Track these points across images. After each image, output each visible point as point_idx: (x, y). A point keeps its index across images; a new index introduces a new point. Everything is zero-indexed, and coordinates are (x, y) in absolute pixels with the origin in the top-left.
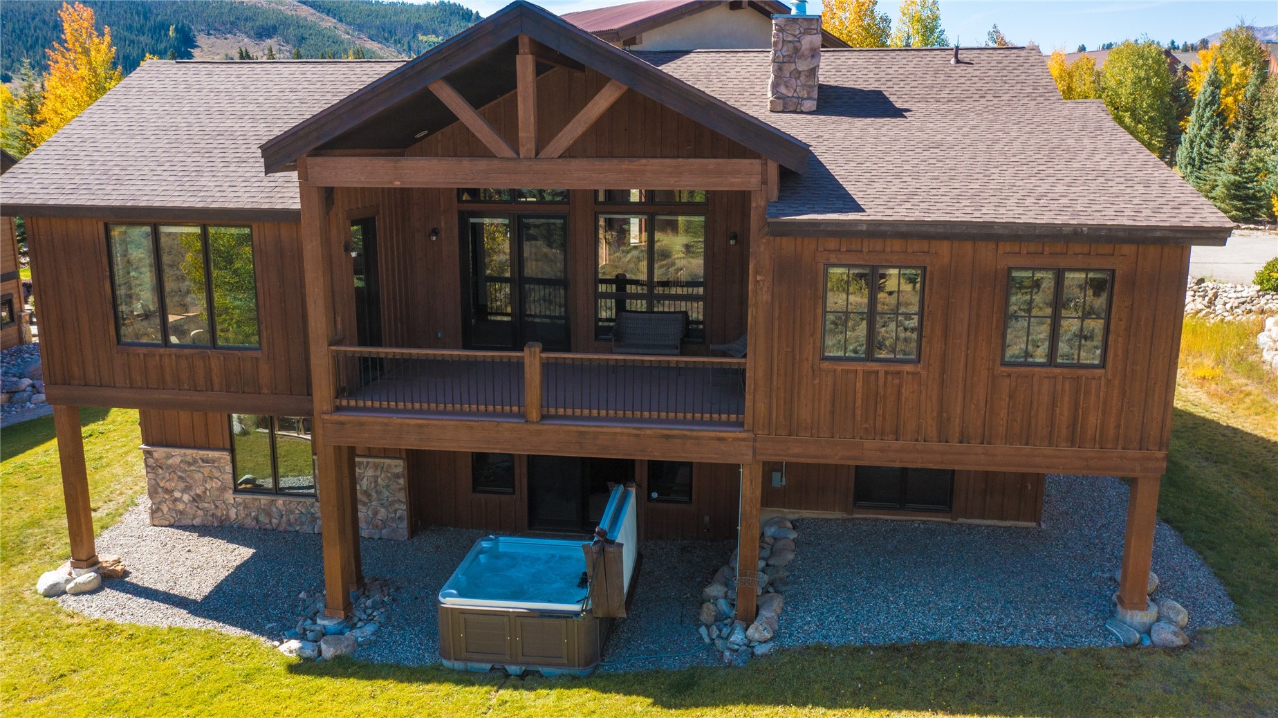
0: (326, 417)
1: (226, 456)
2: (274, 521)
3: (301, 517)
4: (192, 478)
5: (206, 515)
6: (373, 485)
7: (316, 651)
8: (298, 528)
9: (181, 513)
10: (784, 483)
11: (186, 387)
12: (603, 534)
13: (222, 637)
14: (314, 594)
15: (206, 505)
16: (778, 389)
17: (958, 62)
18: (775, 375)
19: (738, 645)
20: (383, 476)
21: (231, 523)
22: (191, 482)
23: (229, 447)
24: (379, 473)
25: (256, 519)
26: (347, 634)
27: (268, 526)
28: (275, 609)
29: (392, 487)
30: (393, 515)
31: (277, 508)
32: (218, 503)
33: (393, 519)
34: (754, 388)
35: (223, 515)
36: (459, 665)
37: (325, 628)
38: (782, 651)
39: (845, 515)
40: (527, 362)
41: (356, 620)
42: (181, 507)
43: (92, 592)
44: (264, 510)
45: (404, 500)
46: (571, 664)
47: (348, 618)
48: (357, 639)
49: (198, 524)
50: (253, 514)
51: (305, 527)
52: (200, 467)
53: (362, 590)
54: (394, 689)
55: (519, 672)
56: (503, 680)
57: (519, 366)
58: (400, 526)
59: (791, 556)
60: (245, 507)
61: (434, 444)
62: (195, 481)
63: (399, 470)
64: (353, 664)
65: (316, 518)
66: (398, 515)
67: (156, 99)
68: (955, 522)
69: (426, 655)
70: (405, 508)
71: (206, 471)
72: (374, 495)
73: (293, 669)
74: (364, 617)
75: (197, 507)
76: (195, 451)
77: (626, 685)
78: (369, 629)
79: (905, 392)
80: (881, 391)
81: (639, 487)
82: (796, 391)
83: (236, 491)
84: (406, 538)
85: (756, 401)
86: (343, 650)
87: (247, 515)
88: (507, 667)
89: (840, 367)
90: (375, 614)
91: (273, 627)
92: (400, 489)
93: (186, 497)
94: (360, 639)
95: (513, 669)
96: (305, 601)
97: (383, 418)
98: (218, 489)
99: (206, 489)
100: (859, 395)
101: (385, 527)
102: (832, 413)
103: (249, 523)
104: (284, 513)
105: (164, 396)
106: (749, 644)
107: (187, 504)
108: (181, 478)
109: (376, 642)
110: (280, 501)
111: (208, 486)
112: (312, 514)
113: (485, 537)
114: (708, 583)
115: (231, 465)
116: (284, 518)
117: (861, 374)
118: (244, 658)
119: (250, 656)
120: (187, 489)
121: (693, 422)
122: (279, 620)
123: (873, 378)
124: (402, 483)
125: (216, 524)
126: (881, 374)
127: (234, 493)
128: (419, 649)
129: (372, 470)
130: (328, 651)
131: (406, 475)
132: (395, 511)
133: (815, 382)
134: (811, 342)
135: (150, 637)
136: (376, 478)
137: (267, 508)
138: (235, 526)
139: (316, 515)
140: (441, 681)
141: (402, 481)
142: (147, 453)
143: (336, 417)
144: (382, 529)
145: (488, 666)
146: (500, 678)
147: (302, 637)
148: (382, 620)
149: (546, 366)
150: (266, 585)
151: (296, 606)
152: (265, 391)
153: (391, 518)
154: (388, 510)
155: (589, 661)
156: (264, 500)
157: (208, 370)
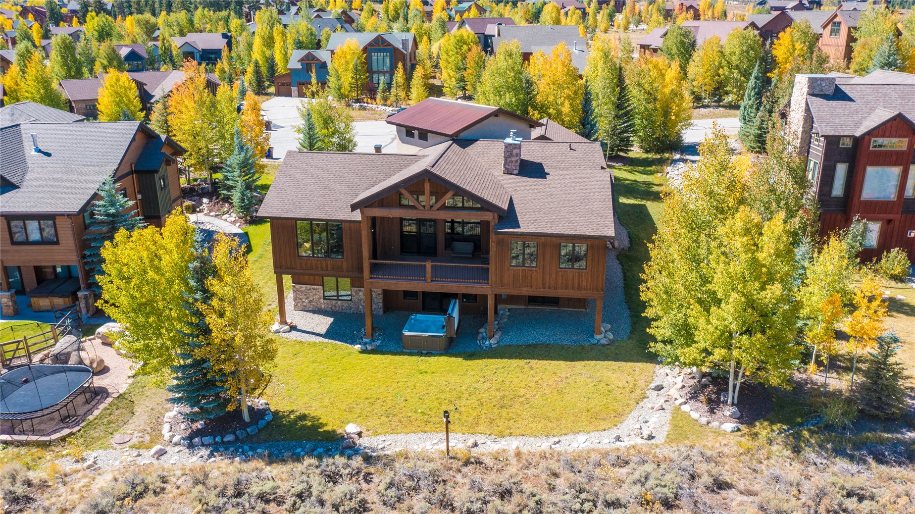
0: (367, 280)
1: (321, 287)
3: (346, 308)
4: (309, 295)
5: (314, 307)
7: (366, 348)
8: (346, 311)
9: (305, 306)
10: (506, 297)
11: (319, 269)
12: (449, 314)
13: (337, 345)
15: (314, 303)
16: (498, 274)
17: (571, 149)
18: (497, 270)
19: (487, 345)
21: (322, 309)
23: (322, 285)
26: (373, 343)
27: (337, 311)
28: (348, 336)
29: (379, 299)
31: (338, 305)
32: (318, 303)
34: (492, 274)
35: (320, 307)
36: (408, 351)
37: (366, 342)
38: (499, 346)
39: (525, 307)
40: (427, 265)
41: (375, 339)
42: (305, 304)
43: (289, 332)
44: (334, 305)
46: (440, 350)
47: (372, 339)
49: (312, 310)
50: (330, 307)
51: (348, 311)
52: (312, 291)
53: (375, 330)
54: (391, 357)
55: (426, 353)
57: (425, 266)
58: (380, 310)
59: (506, 320)
60: (327, 304)
63: (381, 292)
64: (377, 351)
65: (351, 308)
66: (379, 307)
67: (298, 171)
68: (560, 309)
69: (398, 349)
70: (382, 305)
71: (314, 292)
73: (360, 352)
74: (377, 338)
75: (311, 304)
76: (310, 286)
77: (456, 356)
78: (379, 342)
79: (533, 275)
80: (527, 275)
81: (459, 300)
82: (503, 275)
84: (382, 314)
85: (492, 277)
86: (374, 347)
87: (328, 307)
88: (422, 351)
89: (515, 268)
90: (380, 338)
93: (307, 301)
94: (377, 344)
95: (424, 352)
96: (357, 334)
97: (384, 281)
98: (318, 298)
99: (314, 298)
100: (521, 276)
101: (375, 311)
102: (513, 281)
103: (329, 309)
104: (340, 306)
105: (313, 272)
106: (491, 344)
107: (307, 303)
108: (305, 294)
109: (382, 345)
110: (339, 302)
112: (350, 306)
113: (412, 314)
114: (481, 327)
115: (323, 290)
116: (343, 308)
117: (521, 270)
120: (307, 298)
121: (475, 283)
122: (351, 339)
123: (524, 271)
125: (317, 310)
126: (527, 270)
127: (323, 300)
130: (369, 348)
133: (509, 272)
134: (507, 261)
135: (315, 344)
138: (326, 311)
140: (404, 355)
141: (381, 296)
142: (294, 286)
143: (370, 280)
145: (417, 351)
146: (420, 354)
147: (360, 344)
148: (383, 339)
149: (433, 267)
150: (342, 329)
151: (354, 335)
155: (445, 349)
156: (334, 302)
157: (327, 265)
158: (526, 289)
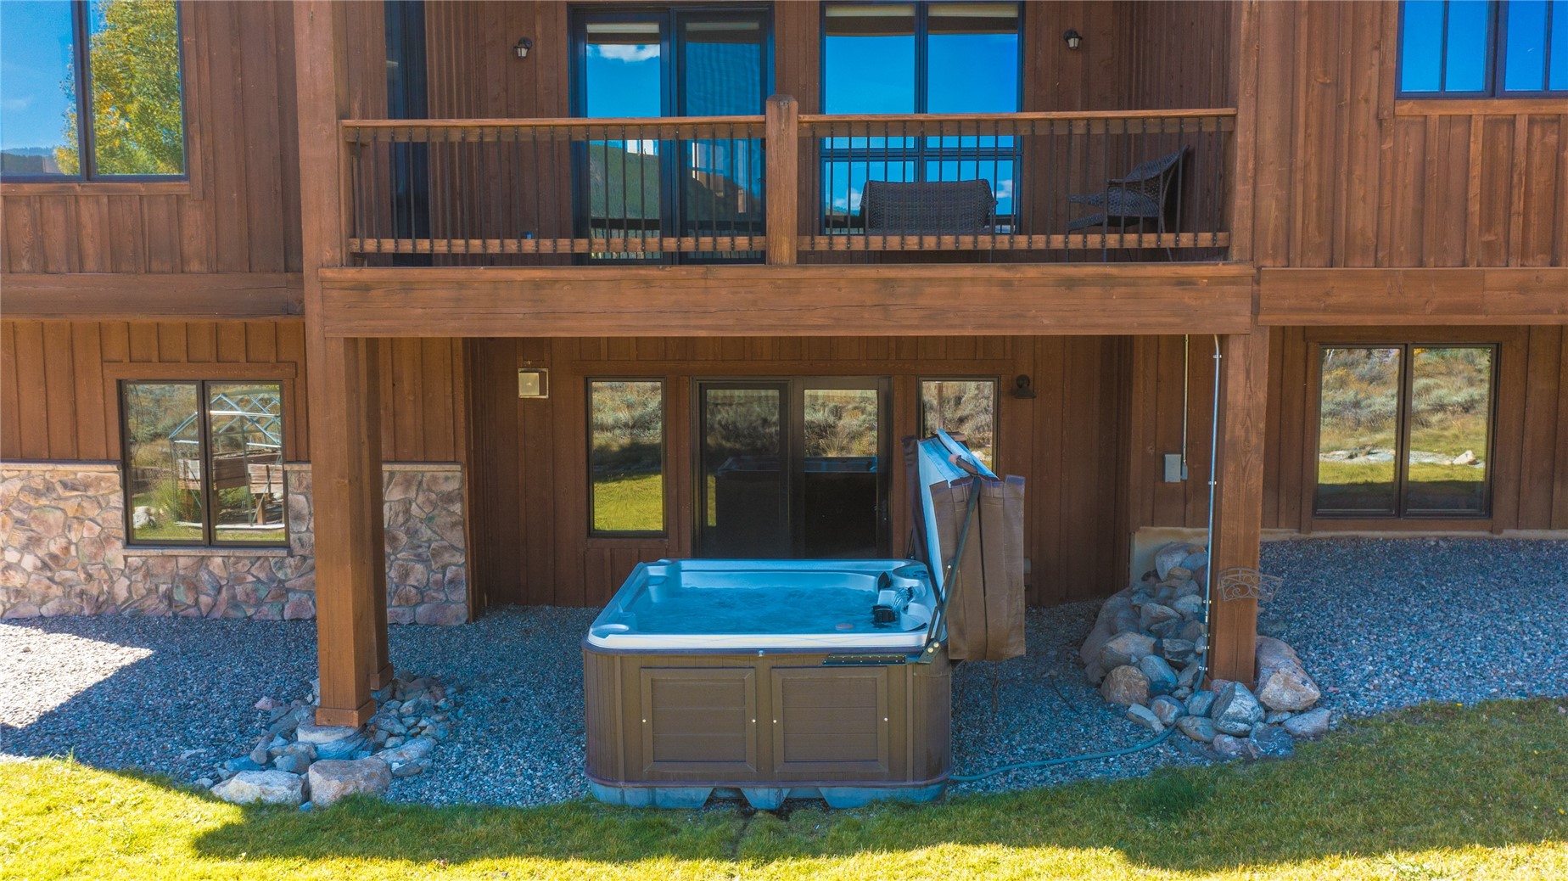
0: (329, 274)
1: (112, 474)
2: (204, 599)
3: (256, 590)
4: (43, 522)
5: (67, 595)
6: (401, 519)
7: (299, 788)
8: (250, 612)
9: (18, 592)
10: (1185, 478)
11: (25, 265)
14: (288, 702)
15: (68, 574)
16: (1307, 165)
18: (1301, 136)
19: (1244, 721)
20: (421, 499)
21: (117, 607)
22: (40, 529)
23: (118, 457)
24: (412, 494)
25: (168, 597)
26: (368, 758)
27: (192, 611)
28: (203, 727)
29: (439, 520)
30: (440, 576)
31: (210, 573)
32: (92, 569)
33: (440, 585)
34: (1255, 169)
35: (101, 592)
37: (316, 749)
38: (1349, 724)
39: (1296, 535)
40: (772, 132)
41: (381, 735)
42: (17, 580)
44: (184, 579)
45: (461, 545)
46: (896, 775)
47: (365, 727)
48: (389, 766)
49: (52, 613)
50: (163, 588)
51: (265, 608)
52: (60, 498)
53: (389, 688)
55: (773, 803)
56: (741, 823)
57: (755, 144)
58: (453, 597)
60: (148, 574)
61: (565, 324)
62: (49, 528)
63: (453, 486)
64: (386, 810)
65: (288, 590)
66: (449, 575)
68: (1496, 537)
69: (551, 787)
70: (462, 560)
71: (71, 506)
72: (403, 538)
74: (399, 728)
75: (51, 579)
76: (50, 467)
78: (413, 750)
80: (1521, 159)
82: (1344, 168)
83: (130, 542)
84: (464, 620)
86: (359, 783)
87: (149, 591)
88: (748, 793)
89: (1436, 112)
90: (423, 723)
91: (197, 756)
92: (454, 525)
93: (29, 562)
94: (395, 766)
95: (761, 796)
96: (267, 713)
98: (93, 542)
99: (70, 543)
100: (1476, 171)
101: (422, 602)
102: (1420, 215)
103: (155, 606)
104: (223, 582)
106: (1270, 717)
107: (29, 575)
108: (19, 522)
109: (431, 771)
110: (217, 560)
111: (73, 537)
112: (281, 582)
115: (121, 493)
116: (224, 592)
117: (1481, 124)
118: (127, 808)
119: (142, 807)
120: (33, 542)
122: (212, 743)
123: (1503, 134)
124: (458, 511)
125: (86, 612)
126: (1522, 124)
127: (124, 548)
128: (530, 778)
129: (399, 488)
130: (326, 788)
131: (466, 496)
132: (444, 568)
133: (1385, 147)
134: (1376, 62)
136: (407, 503)
137: (190, 573)
138: (126, 614)
139: (287, 585)
141: (457, 508)
143: (352, 273)
144: (417, 604)
145: (703, 793)
146: (731, 818)
147: (265, 767)
148: (440, 734)
150: (183, 692)
151: (249, 722)
152: (195, 266)
153: (436, 582)
154: (429, 569)
155: (934, 768)
156: (185, 559)
157: (74, 227)
158: (1513, 272)
